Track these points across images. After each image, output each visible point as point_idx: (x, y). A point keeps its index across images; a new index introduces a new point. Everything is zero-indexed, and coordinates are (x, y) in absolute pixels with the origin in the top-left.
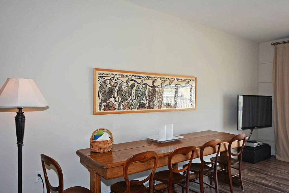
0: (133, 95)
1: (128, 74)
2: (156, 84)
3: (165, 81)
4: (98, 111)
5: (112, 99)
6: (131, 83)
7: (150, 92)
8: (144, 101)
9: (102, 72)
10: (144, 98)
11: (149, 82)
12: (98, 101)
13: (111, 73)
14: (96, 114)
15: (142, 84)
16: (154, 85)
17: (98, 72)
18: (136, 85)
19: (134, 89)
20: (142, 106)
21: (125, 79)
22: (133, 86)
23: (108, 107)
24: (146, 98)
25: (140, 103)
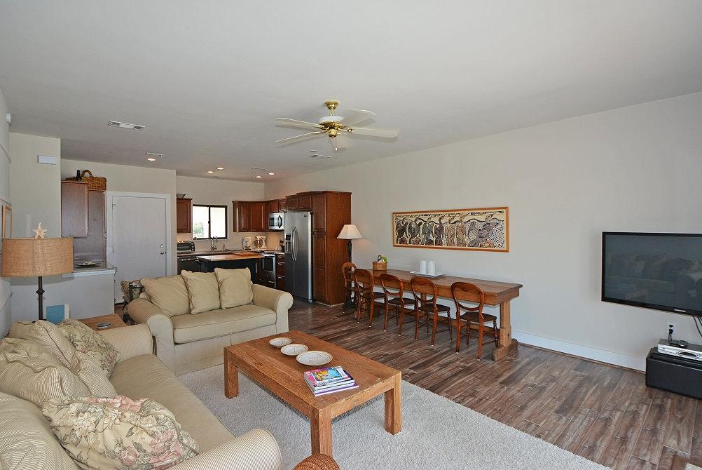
0: (421, 233)
1: (416, 214)
2: (443, 221)
3: (454, 217)
4: (395, 244)
5: (404, 236)
6: (419, 221)
7: (436, 229)
8: (431, 237)
9: (397, 215)
10: (431, 235)
11: (436, 220)
12: (396, 237)
13: (403, 215)
14: (394, 246)
15: (428, 221)
16: (440, 222)
17: (394, 215)
18: (423, 223)
19: (421, 226)
20: (430, 242)
21: (413, 219)
22: (421, 224)
23: (403, 241)
24: (433, 234)
25: (427, 239)
